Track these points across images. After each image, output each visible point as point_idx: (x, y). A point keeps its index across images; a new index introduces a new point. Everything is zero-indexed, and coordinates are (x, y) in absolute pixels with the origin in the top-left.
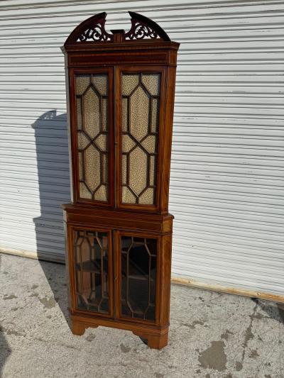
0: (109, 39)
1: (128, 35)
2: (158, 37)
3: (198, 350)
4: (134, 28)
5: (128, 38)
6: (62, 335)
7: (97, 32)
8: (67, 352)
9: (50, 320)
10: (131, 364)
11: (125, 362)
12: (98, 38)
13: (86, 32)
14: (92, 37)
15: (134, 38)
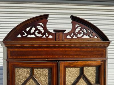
0: (51, 37)
1: (69, 34)
2: (96, 37)
4: (74, 29)
5: (68, 37)
7: (39, 30)
12: (40, 35)
13: (28, 29)
14: (34, 33)
15: (75, 37)
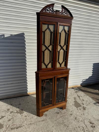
0: (54, 13)
1: (61, 13)
2: (69, 15)
3: (73, 105)
6: (36, 119)
8: (43, 122)
9: (27, 117)
10: (63, 116)
11: (61, 116)
12: (51, 12)
13: (47, 9)
14: (49, 11)
